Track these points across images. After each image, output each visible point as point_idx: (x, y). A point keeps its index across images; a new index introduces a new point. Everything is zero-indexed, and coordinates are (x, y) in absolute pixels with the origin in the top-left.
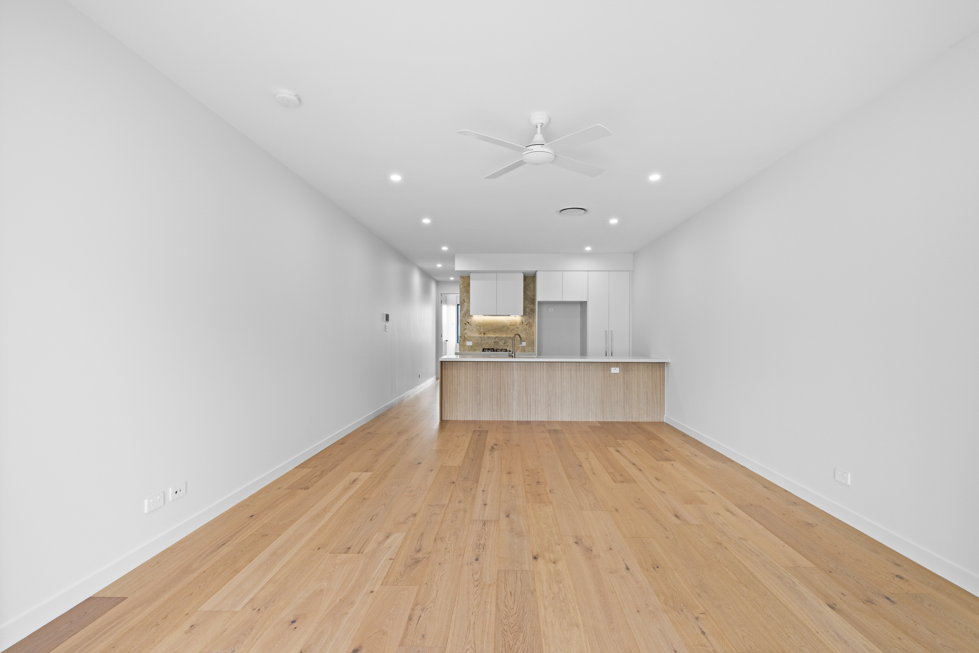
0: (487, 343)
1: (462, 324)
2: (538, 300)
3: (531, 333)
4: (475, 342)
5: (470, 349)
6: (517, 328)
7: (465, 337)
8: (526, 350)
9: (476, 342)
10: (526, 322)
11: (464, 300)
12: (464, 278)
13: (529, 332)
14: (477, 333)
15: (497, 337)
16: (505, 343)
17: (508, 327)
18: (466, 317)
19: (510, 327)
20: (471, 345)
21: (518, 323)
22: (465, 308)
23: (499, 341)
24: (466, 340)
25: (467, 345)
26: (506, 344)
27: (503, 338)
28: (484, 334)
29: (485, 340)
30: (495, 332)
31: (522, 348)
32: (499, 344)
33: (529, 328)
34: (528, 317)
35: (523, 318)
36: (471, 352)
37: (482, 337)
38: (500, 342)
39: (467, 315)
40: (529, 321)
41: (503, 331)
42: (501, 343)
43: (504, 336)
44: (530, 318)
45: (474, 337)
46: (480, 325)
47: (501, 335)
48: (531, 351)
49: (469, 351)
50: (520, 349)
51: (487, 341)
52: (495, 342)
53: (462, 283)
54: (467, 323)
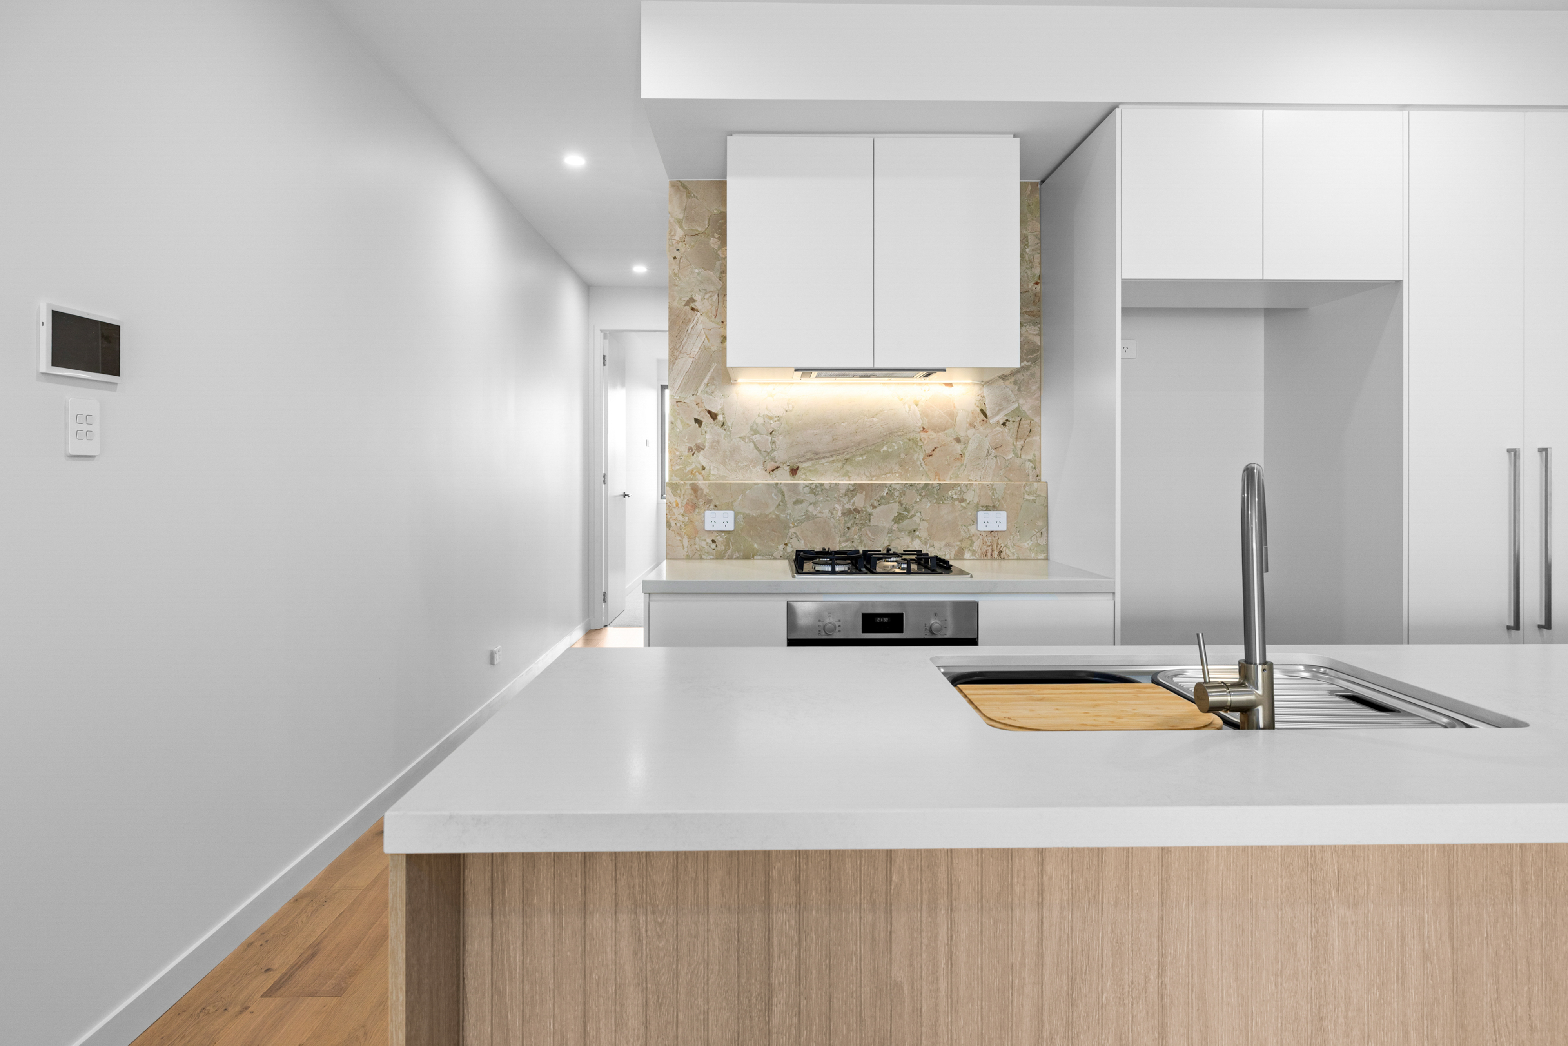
0: (808, 517)
1: (678, 423)
2: (1125, 277)
3: (1028, 464)
4: (747, 512)
5: (721, 547)
6: (958, 440)
7: (695, 489)
8: (1004, 550)
9: (753, 513)
10: (1000, 410)
11: (692, 300)
12: (689, 194)
13: (1018, 461)
14: (759, 468)
15: (861, 485)
16: (899, 518)
17: (912, 435)
18: (702, 388)
19: (923, 435)
20: (730, 527)
21: (962, 418)
22: (699, 344)
23: (870, 510)
24: (701, 502)
25: (708, 527)
26: (906, 522)
27: (891, 489)
28: (794, 471)
29: (797, 502)
30: (847, 460)
31: (989, 540)
32: (872, 523)
33: (1017, 438)
34: (1012, 386)
35: (986, 391)
36: (726, 562)
37: (785, 489)
38: (875, 512)
39: (708, 377)
40: (1015, 405)
41: (887, 456)
42: (883, 517)
43: (894, 480)
44: (1019, 390)
45: (743, 488)
46: (774, 425)
47: (878, 477)
48: (1033, 555)
49: (720, 557)
50: (976, 545)
51: (811, 509)
52: (850, 512)
53: (681, 216)
54: (706, 419)
